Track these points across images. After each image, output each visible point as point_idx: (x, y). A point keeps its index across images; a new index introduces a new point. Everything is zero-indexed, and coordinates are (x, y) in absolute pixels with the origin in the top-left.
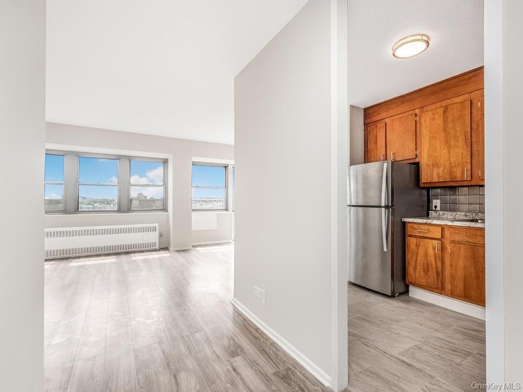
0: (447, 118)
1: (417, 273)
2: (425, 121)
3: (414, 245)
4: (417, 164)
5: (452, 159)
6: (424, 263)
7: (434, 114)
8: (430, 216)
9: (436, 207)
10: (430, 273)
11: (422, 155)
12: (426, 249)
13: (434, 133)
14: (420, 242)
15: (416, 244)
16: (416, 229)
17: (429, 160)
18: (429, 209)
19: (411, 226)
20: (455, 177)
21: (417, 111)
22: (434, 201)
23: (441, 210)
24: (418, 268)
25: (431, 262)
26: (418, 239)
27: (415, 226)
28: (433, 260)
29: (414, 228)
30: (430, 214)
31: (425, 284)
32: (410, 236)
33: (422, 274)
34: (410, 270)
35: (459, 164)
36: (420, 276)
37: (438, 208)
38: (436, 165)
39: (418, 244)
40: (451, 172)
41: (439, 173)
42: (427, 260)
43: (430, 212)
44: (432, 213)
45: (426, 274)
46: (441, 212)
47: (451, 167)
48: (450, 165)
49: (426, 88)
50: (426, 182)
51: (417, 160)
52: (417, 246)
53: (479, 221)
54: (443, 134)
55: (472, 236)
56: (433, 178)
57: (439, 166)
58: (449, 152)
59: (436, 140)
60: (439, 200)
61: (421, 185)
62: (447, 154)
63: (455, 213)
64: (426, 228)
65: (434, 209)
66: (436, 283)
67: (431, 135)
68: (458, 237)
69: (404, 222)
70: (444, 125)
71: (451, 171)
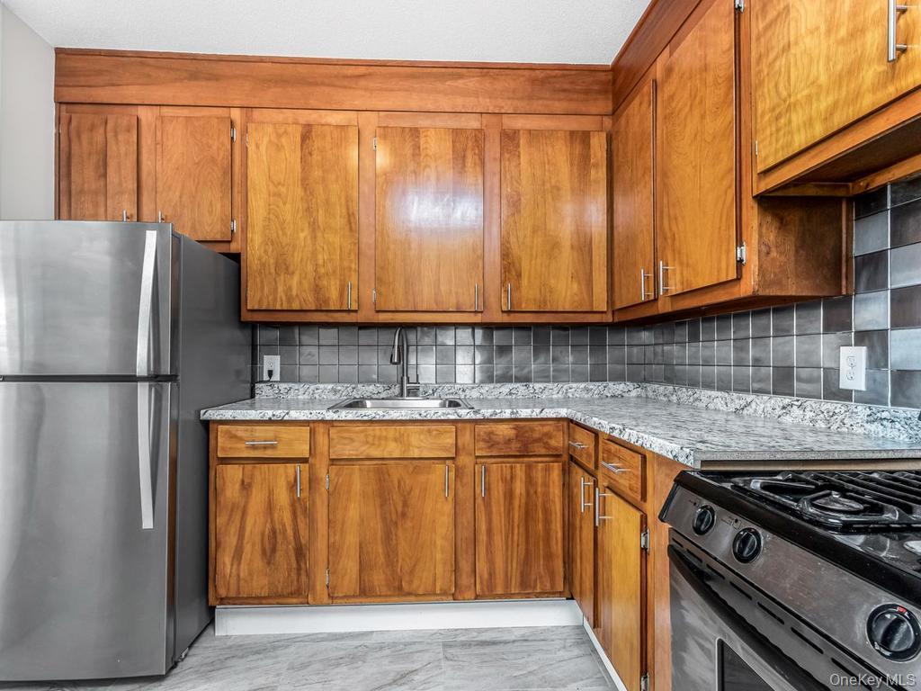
0: (311, 154)
1: (244, 566)
2: (257, 146)
3: (237, 486)
4: (236, 257)
5: (320, 257)
6: (263, 534)
7: (279, 136)
8: (257, 397)
9: (270, 373)
10: (279, 556)
11: (249, 235)
12: (271, 493)
13: (279, 184)
14: (252, 477)
15: (243, 482)
16: (240, 439)
17: (266, 251)
18: (254, 380)
19: (228, 432)
20: (326, 301)
21: (236, 114)
22: (266, 358)
23: (282, 381)
24: (247, 548)
25: (284, 526)
26: (249, 467)
27: (240, 431)
28: (287, 517)
29: (235, 437)
30: (257, 391)
31: (265, 593)
32: (225, 461)
33: (259, 563)
34: (225, 563)
35: (334, 272)
36: (251, 573)
37: (276, 377)
38: (283, 266)
39: (247, 481)
40: (317, 289)
41: (290, 289)
42: (272, 521)
43: (257, 385)
44: (263, 391)
45: (269, 563)
46: (283, 386)
47: (318, 277)
48: (316, 271)
49: (261, 60)
50: (256, 307)
51: (234, 248)
52: (246, 486)
53: (369, 403)
54: (300, 191)
55: (376, 442)
56: (275, 300)
57: (291, 269)
58: (314, 238)
59: (284, 204)
60: (279, 357)
61: (246, 317)
62: (309, 241)
63: (313, 387)
64: (271, 435)
65: (266, 377)
66: (295, 578)
67: (272, 188)
68: (348, 447)
69: (207, 424)
70: (303, 169)
71: (317, 286)
